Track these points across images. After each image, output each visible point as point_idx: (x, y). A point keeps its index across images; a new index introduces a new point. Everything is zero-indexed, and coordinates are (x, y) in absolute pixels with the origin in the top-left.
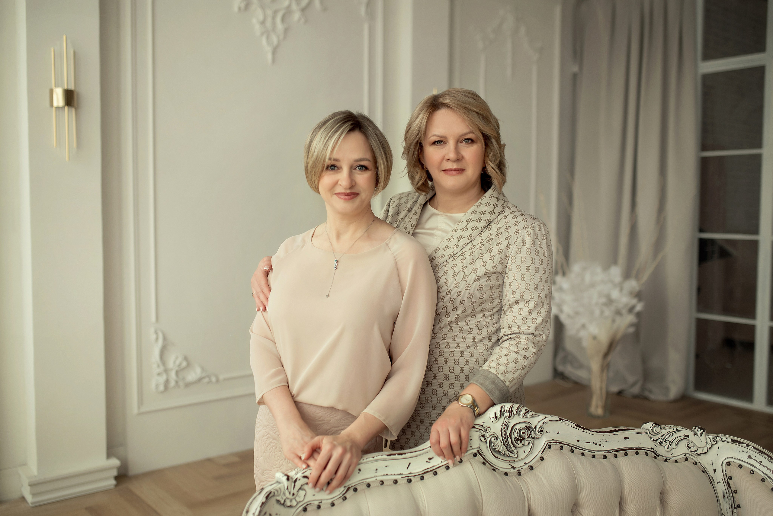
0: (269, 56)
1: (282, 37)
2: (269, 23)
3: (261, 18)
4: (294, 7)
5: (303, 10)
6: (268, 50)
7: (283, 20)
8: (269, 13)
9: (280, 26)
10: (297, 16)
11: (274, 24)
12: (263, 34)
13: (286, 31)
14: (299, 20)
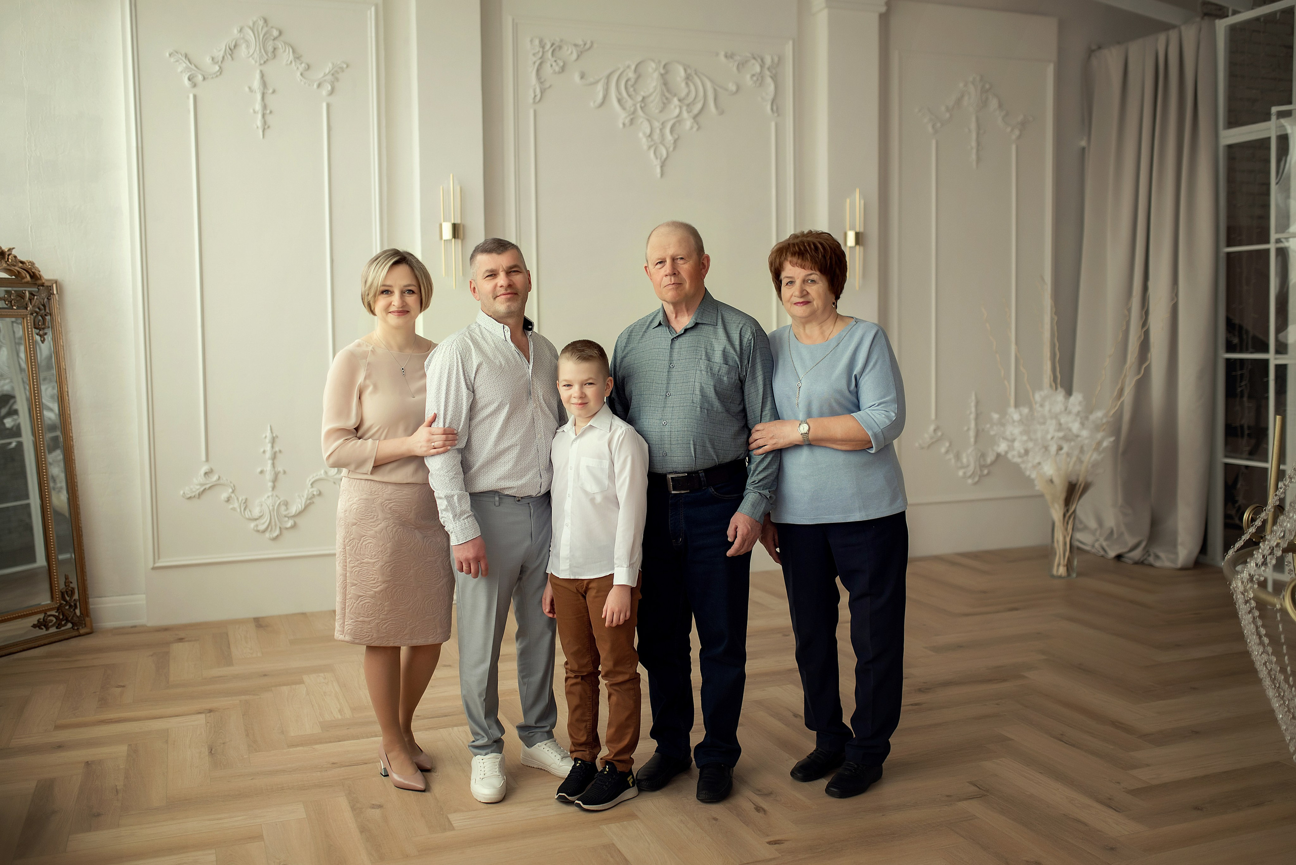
0: (658, 170)
1: (671, 149)
2: (656, 136)
3: (648, 131)
4: (685, 114)
5: (695, 117)
6: (657, 164)
7: (672, 131)
8: (657, 125)
9: (669, 138)
10: (688, 123)
11: (663, 135)
12: (650, 148)
13: (676, 141)
14: (692, 128)
